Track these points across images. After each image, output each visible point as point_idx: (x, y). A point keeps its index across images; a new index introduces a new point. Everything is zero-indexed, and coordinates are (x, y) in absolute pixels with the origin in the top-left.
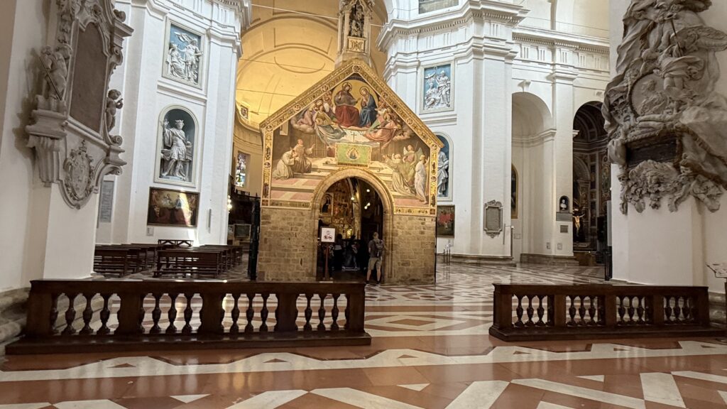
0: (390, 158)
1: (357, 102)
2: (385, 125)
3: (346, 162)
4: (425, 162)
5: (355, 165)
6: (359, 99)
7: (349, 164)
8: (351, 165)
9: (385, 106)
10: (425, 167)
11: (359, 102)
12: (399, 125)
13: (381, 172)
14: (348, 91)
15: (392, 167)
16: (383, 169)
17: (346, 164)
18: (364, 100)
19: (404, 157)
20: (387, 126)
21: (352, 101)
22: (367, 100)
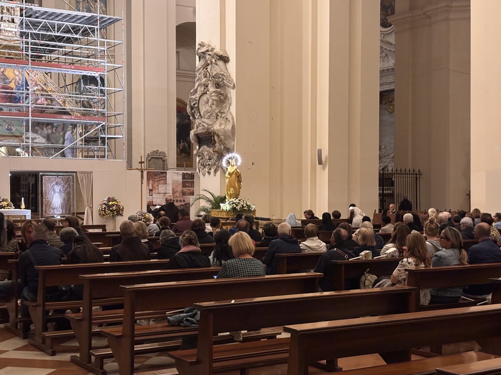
0: (43, 129)
1: (11, 82)
2: (37, 100)
3: (3, 134)
4: (73, 132)
5: (12, 136)
6: (13, 79)
7: (6, 136)
8: (8, 136)
9: (36, 85)
10: (73, 136)
11: (13, 81)
12: (49, 101)
13: (35, 141)
14: (3, 72)
15: (44, 137)
16: (36, 139)
17: (4, 136)
18: (18, 80)
19: (54, 128)
20: (39, 102)
21: (7, 81)
22: (20, 80)
